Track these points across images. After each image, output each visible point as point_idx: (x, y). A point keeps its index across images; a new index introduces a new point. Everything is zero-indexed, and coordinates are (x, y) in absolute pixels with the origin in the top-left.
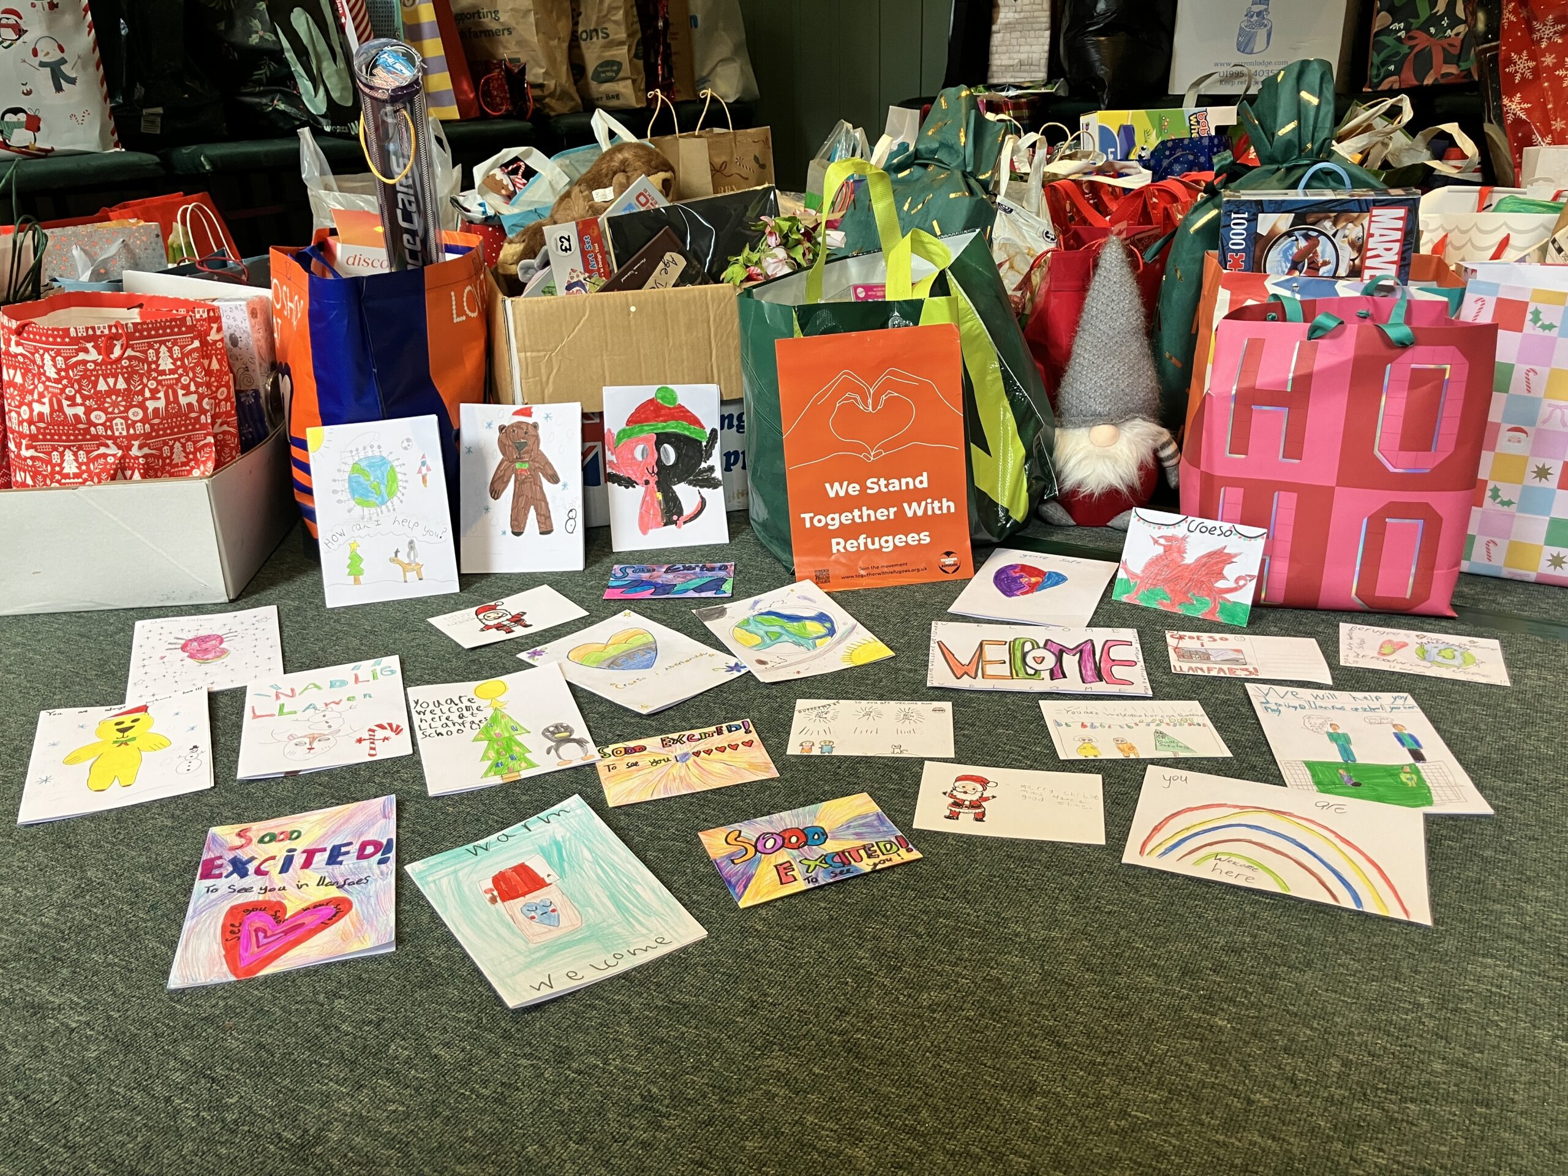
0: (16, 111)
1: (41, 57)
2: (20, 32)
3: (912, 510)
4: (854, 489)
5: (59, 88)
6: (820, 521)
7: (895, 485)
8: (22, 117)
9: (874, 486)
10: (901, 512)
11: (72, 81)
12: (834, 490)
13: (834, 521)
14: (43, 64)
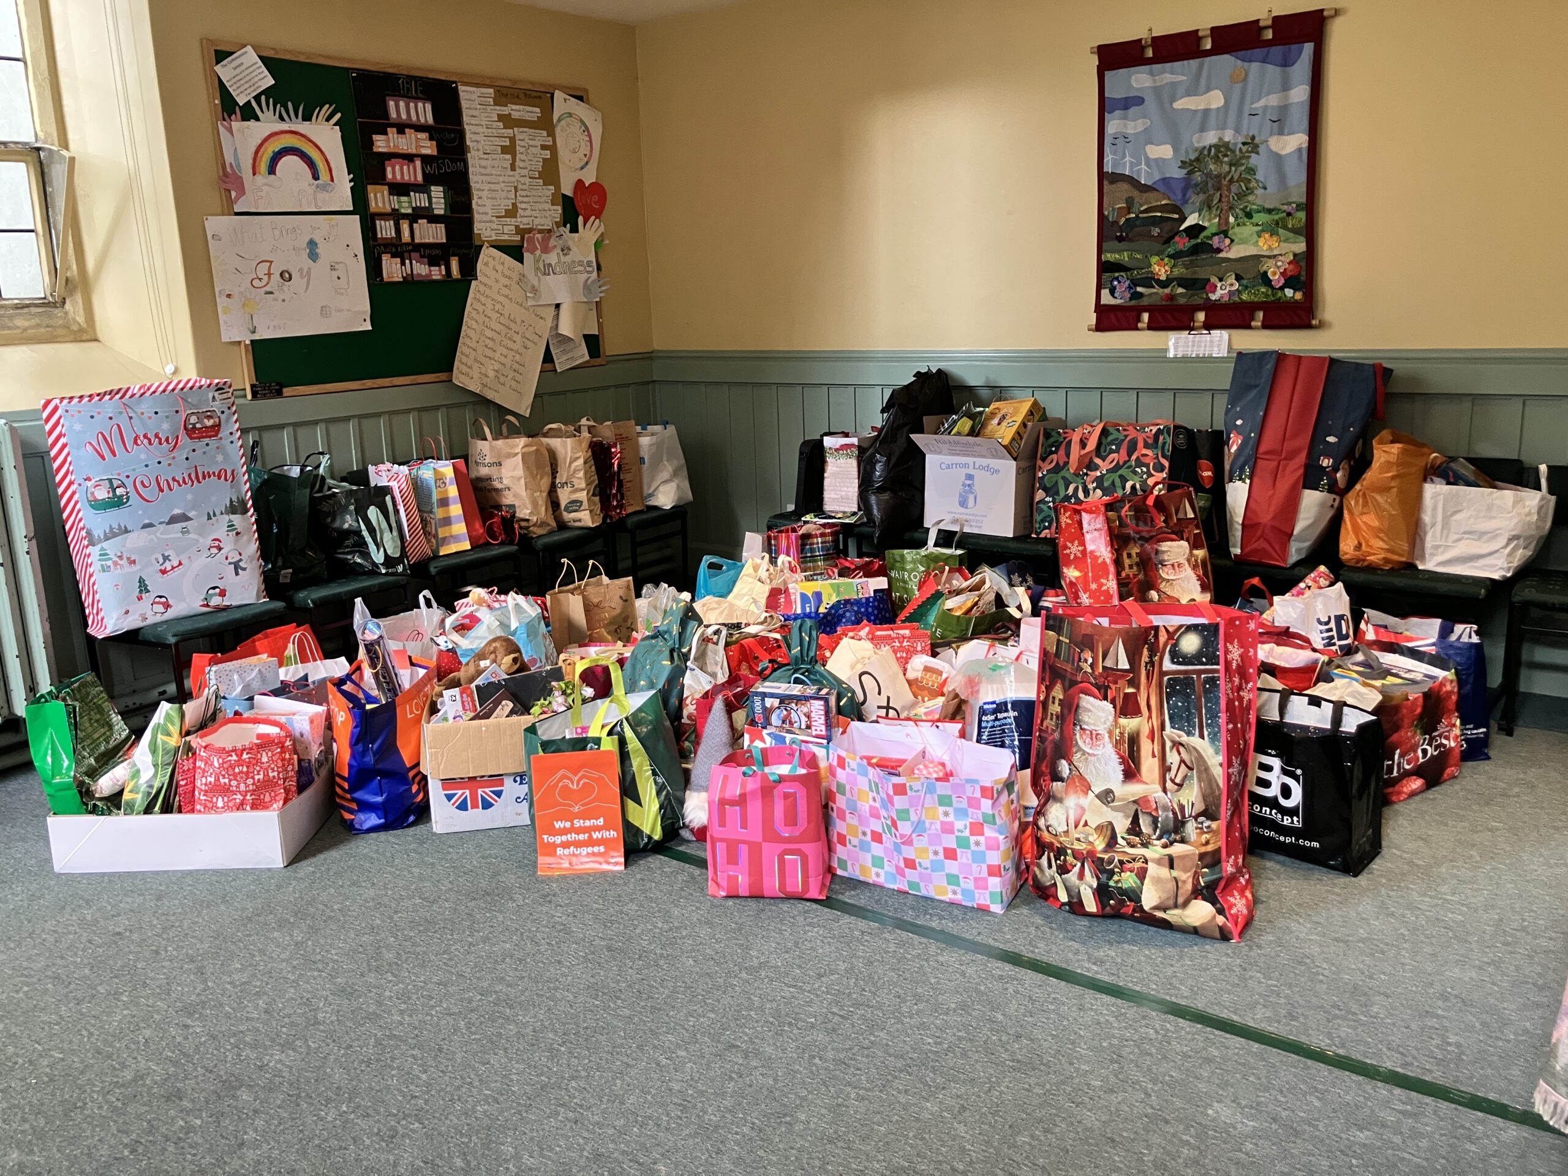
0: (214, 588)
1: (230, 560)
2: (220, 549)
3: (596, 835)
4: (568, 825)
5: (237, 574)
6: (552, 839)
7: (588, 823)
8: (217, 590)
9: (578, 823)
10: (590, 837)
11: (244, 569)
12: (558, 825)
13: (558, 840)
14: (230, 563)
